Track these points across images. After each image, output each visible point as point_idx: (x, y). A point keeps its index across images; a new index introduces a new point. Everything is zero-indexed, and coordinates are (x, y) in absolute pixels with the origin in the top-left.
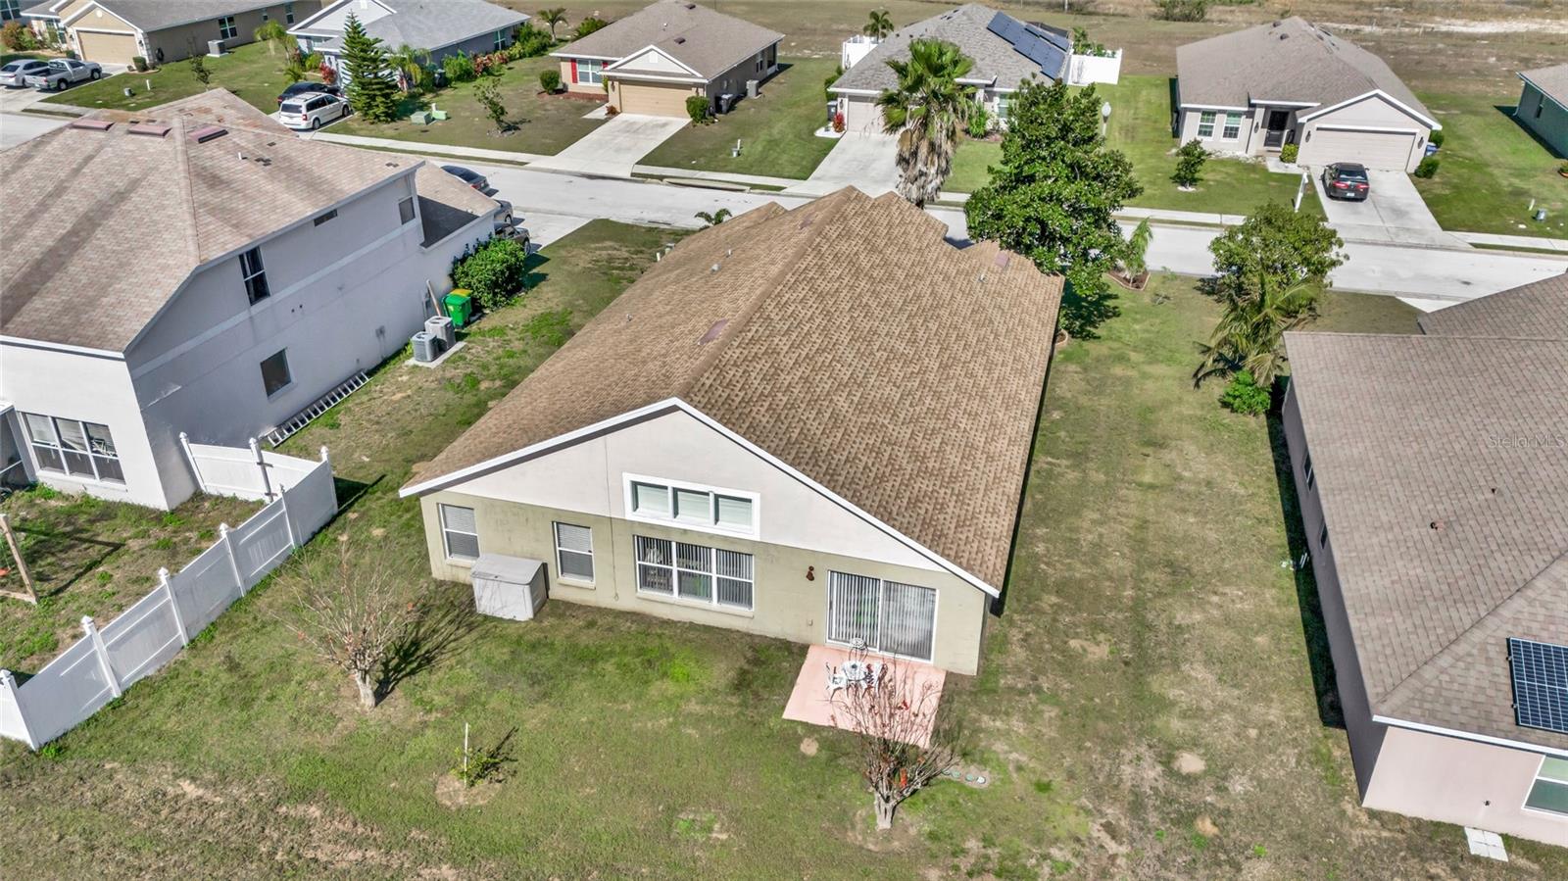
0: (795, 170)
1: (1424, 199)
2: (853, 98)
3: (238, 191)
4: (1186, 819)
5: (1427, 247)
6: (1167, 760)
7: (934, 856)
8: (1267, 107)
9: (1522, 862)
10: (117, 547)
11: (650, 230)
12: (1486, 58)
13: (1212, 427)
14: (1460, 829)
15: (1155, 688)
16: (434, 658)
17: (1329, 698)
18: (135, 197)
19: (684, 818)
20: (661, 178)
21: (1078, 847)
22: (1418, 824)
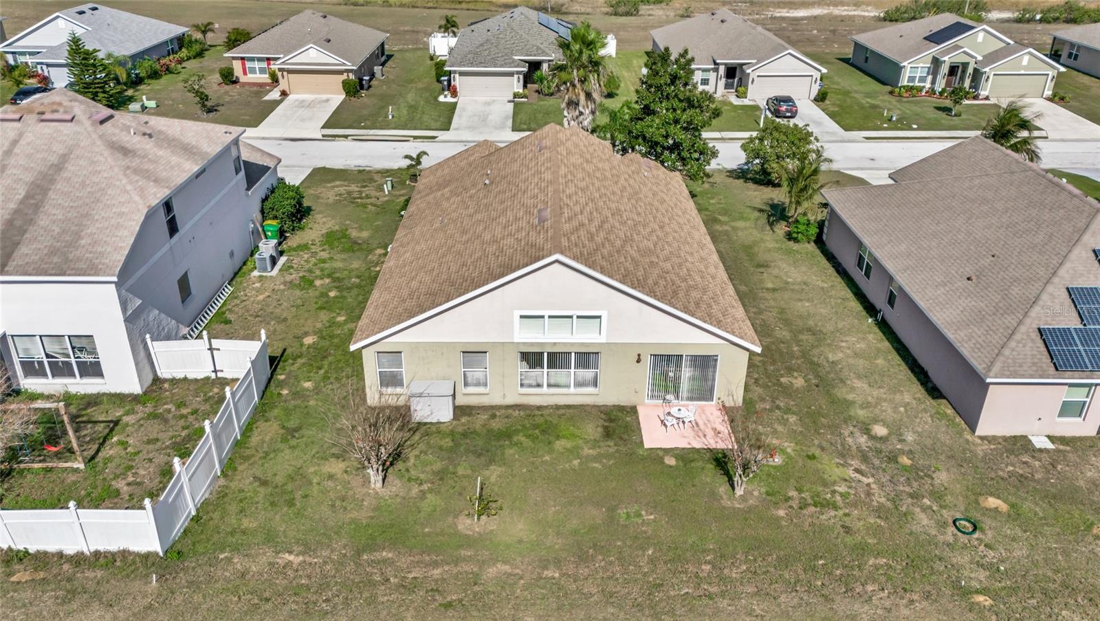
0: (438, 125)
1: (827, 114)
2: (462, 74)
3: (144, 157)
4: (893, 458)
5: (841, 142)
6: (867, 431)
7: (776, 503)
8: (725, 64)
9: (1061, 447)
10: (116, 423)
11: (360, 171)
12: (811, 31)
13: (789, 252)
14: (1026, 437)
15: (839, 395)
16: (400, 453)
17: (930, 385)
18: (70, 167)
19: (622, 512)
20: (346, 137)
21: (848, 484)
22: (1005, 439)
